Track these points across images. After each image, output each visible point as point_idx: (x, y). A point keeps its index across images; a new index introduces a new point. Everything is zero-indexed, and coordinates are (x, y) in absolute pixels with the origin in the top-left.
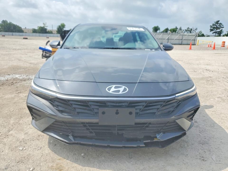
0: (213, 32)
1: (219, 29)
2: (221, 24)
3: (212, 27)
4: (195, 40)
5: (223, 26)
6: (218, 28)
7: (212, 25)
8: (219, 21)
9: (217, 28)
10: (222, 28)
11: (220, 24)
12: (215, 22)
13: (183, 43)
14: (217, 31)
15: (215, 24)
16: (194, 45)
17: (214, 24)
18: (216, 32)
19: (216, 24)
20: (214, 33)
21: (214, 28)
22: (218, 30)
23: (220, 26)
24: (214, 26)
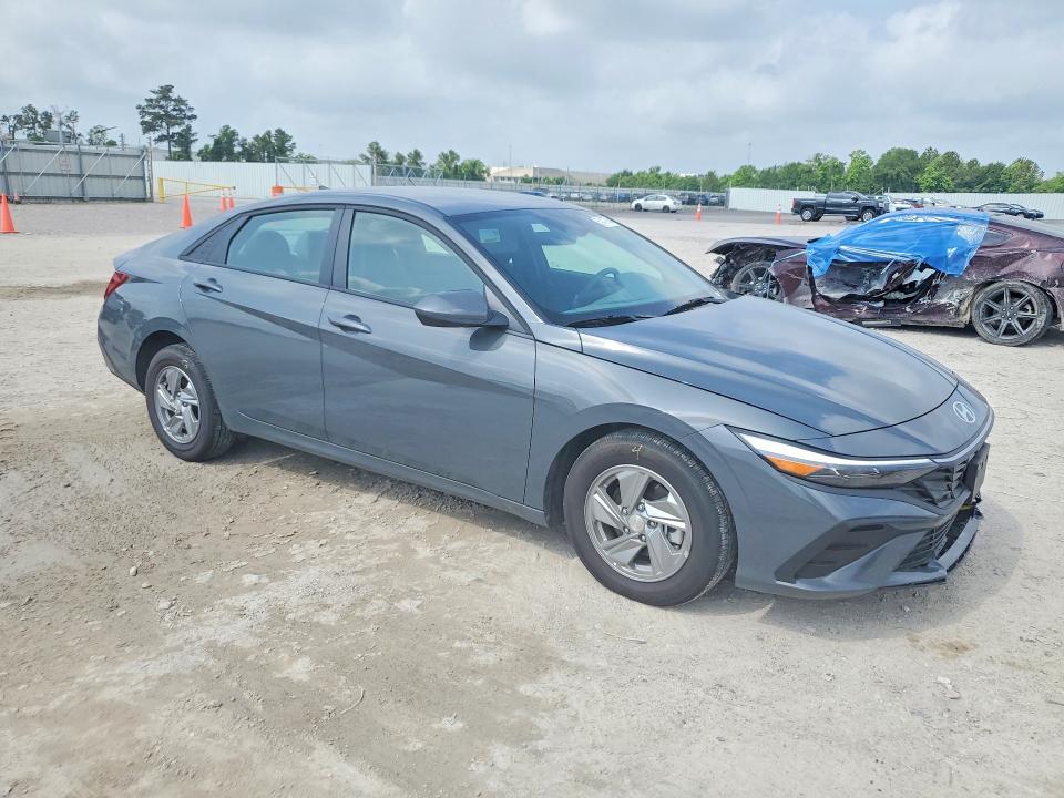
0: (157, 134)
1: (179, 124)
2: (180, 101)
3: (150, 114)
4: (143, 178)
5: (194, 113)
6: (174, 117)
7: (146, 104)
8: (168, 89)
9: (171, 120)
10: (190, 118)
11: (175, 100)
12: (153, 92)
13: (90, 193)
14: (171, 131)
15: (158, 100)
16: (144, 200)
17: (151, 100)
18: (168, 137)
19: (162, 103)
20: (161, 139)
21: (157, 117)
22: (177, 129)
23: (181, 110)
24: (157, 110)
